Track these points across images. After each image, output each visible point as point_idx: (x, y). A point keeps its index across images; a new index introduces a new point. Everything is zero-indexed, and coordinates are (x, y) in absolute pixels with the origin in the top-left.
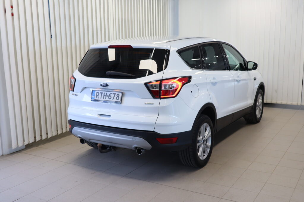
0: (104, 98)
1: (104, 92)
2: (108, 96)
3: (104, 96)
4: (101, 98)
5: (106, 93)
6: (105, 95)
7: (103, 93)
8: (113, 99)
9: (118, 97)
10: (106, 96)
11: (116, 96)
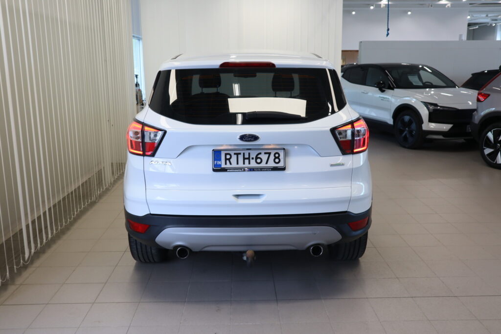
0: (244, 163)
1: (242, 152)
2: (253, 158)
3: (244, 159)
4: (238, 164)
5: (249, 154)
6: (246, 156)
7: (240, 154)
8: (267, 163)
9: (278, 158)
10: (249, 158)
11: (272, 157)
